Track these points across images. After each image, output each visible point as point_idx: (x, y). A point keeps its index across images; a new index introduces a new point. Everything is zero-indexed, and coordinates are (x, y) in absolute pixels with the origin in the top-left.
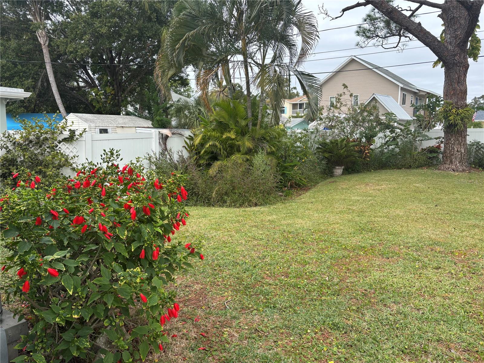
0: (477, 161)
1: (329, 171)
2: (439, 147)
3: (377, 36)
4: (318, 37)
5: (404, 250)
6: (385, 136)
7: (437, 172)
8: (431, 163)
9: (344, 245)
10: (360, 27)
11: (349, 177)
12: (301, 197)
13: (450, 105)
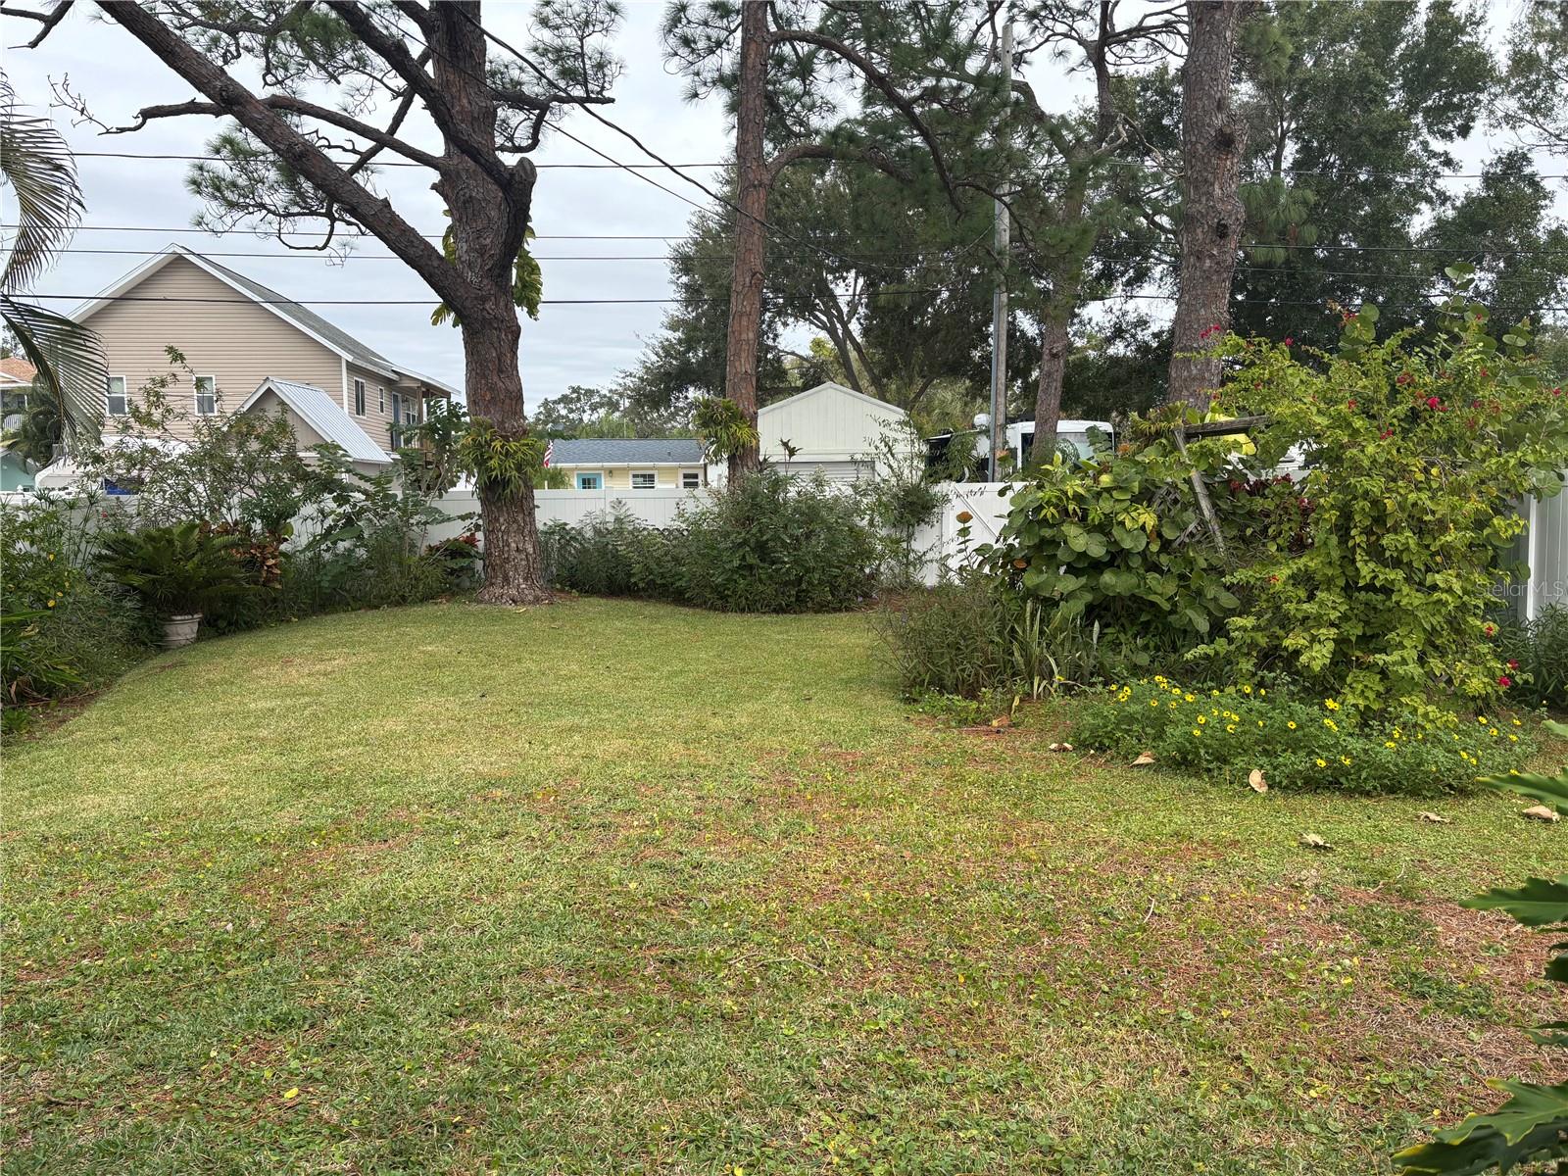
0: (565, 573)
1: (151, 632)
2: (471, 541)
3: (262, 206)
4: (80, 203)
5: (421, 814)
6: (322, 511)
7: (474, 607)
8: (458, 585)
9: (258, 835)
10: (201, 168)
11: (223, 644)
12: (71, 724)
13: (486, 430)
